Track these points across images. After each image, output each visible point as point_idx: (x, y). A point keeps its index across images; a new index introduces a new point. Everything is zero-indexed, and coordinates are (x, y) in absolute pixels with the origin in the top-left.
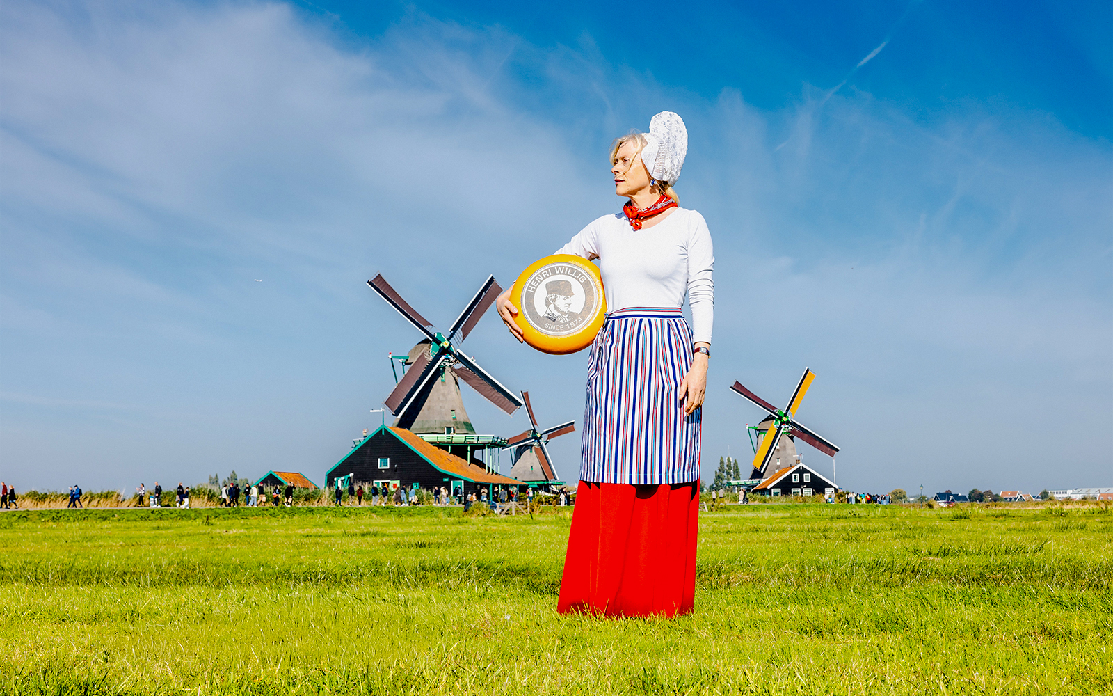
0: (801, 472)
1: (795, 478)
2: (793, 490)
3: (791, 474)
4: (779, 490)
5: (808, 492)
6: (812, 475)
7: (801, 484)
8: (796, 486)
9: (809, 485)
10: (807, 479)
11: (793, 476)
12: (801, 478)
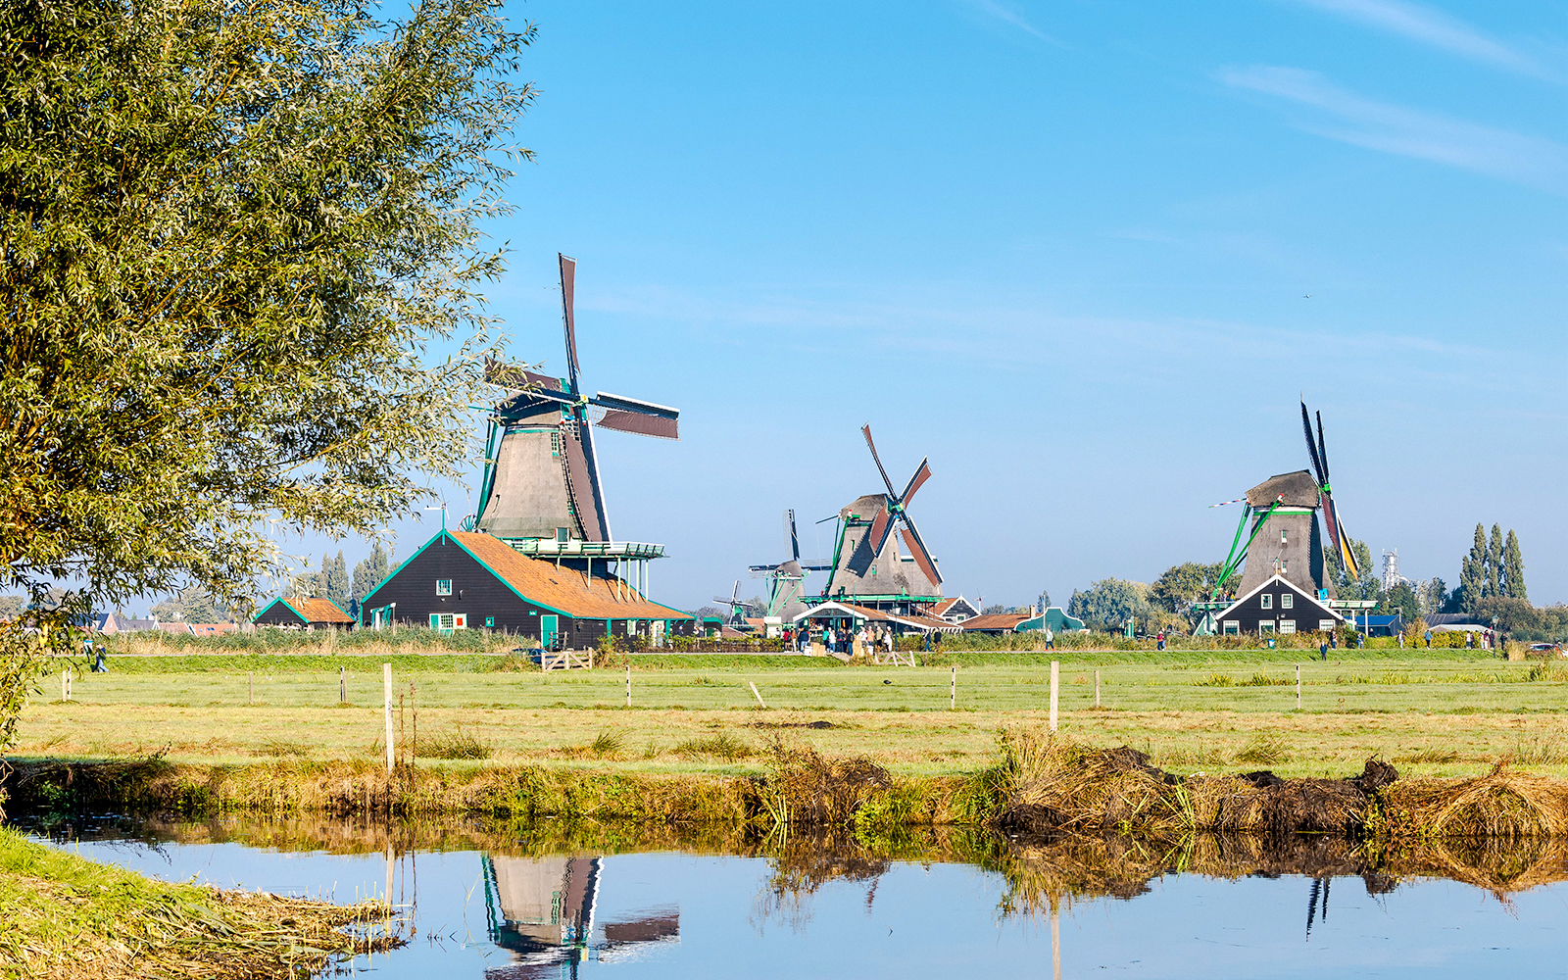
0: (1277, 590)
1: (1266, 601)
2: (1262, 623)
3: (1258, 595)
4: (1236, 623)
5: (1288, 627)
6: (1296, 596)
7: (1276, 613)
8: (1267, 615)
9: (1289, 615)
10: (1287, 603)
11: (1263, 598)
12: (1277, 602)
